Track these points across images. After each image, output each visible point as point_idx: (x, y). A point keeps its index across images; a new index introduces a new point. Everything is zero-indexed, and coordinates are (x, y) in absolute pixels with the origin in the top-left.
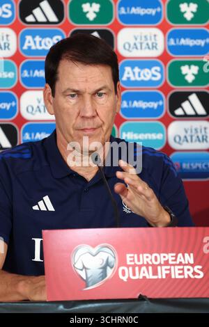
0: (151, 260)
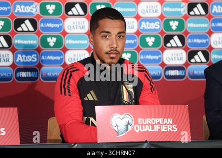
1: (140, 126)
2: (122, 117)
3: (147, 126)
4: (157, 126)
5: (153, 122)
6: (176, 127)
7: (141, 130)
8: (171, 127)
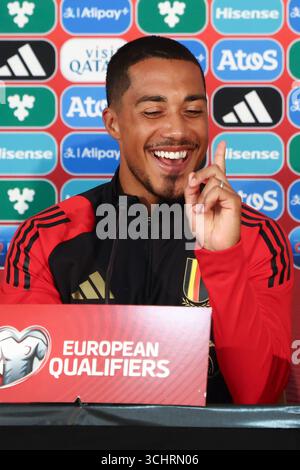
0: (97, 351)
1: (67, 361)
3: (86, 361)
4: (114, 361)
6: (167, 366)
8: (153, 367)
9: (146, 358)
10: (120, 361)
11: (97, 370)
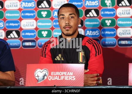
1: (52, 77)
2: (41, 71)
3: (56, 76)
4: (63, 76)
5: (61, 74)
6: (75, 77)
7: (52, 79)
8: (72, 78)
9: (70, 76)
10: (64, 76)
11: (59, 79)
